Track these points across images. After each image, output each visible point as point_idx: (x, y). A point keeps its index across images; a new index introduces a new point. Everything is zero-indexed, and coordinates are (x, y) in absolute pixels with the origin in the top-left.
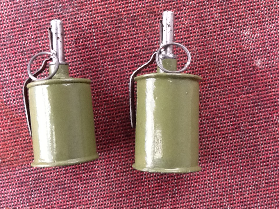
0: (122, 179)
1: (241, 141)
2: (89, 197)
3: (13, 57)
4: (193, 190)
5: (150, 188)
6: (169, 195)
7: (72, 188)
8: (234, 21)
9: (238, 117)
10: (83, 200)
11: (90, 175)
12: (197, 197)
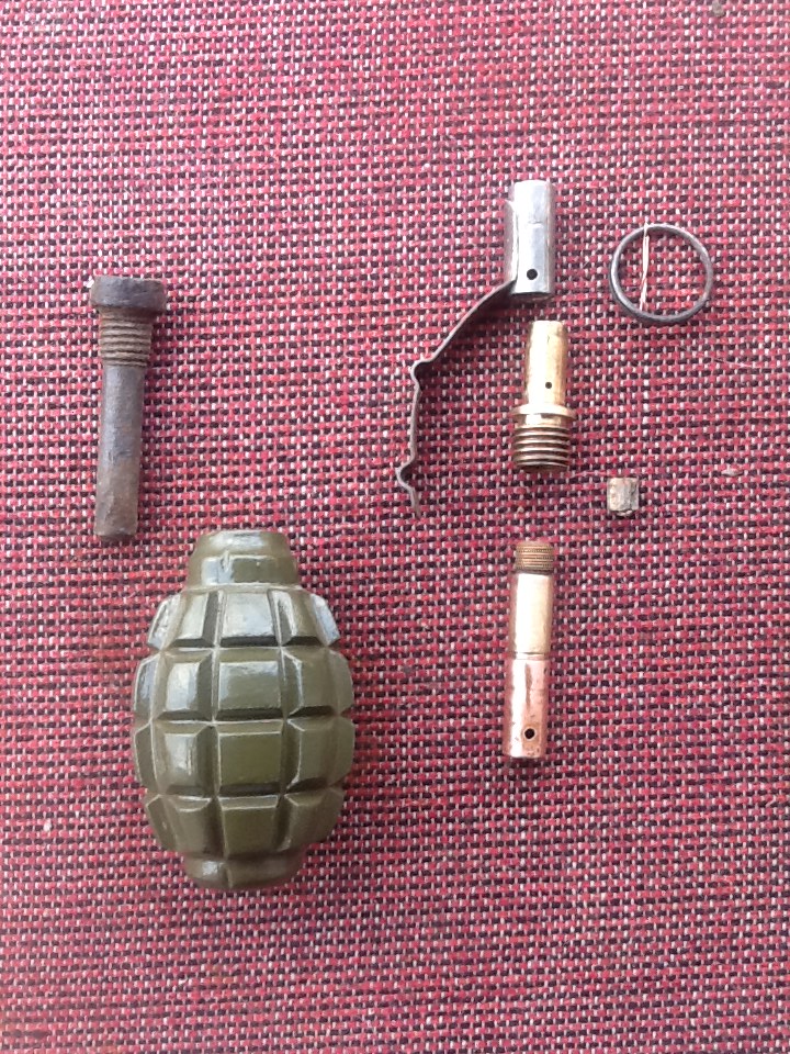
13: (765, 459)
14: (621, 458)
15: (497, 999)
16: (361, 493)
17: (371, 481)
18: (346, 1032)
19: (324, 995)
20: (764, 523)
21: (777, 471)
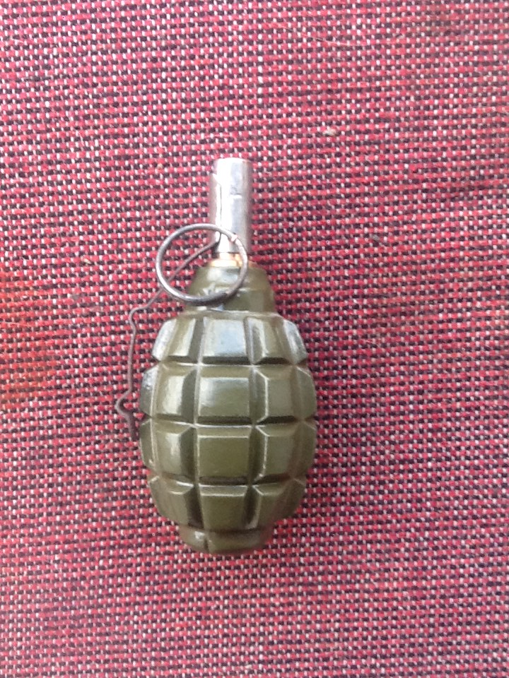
13: (358, 122)
14: (241, 123)
15: (153, 544)
16: (30, 153)
17: (38, 143)
18: (39, 573)
19: (21, 546)
20: (358, 175)
21: (367, 132)
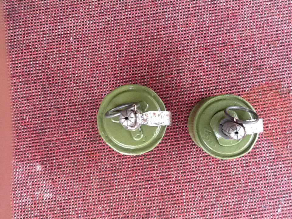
0: (166, 69)
1: (58, 99)
2: (197, 54)
3: (262, 187)
4: (102, 57)
5: (141, 60)
6: (125, 53)
7: (212, 63)
8: (58, 207)
9: (59, 120)
10: (203, 51)
11: (195, 73)
12: (99, 51)
